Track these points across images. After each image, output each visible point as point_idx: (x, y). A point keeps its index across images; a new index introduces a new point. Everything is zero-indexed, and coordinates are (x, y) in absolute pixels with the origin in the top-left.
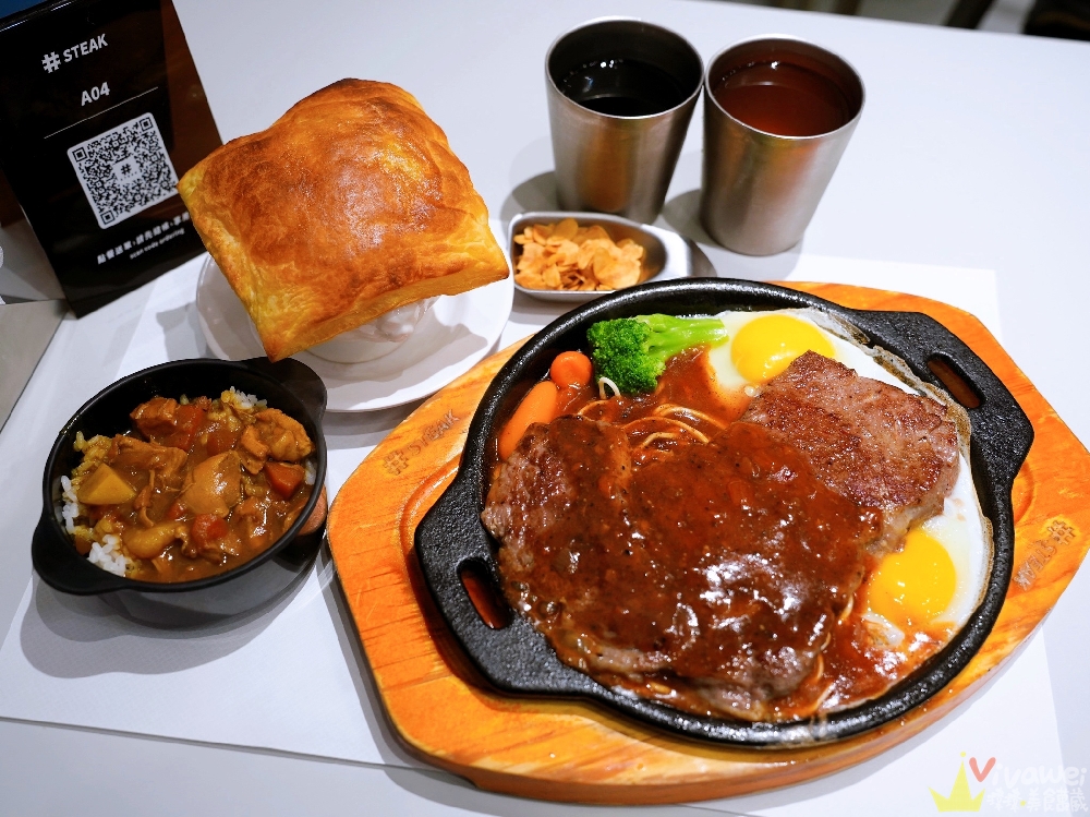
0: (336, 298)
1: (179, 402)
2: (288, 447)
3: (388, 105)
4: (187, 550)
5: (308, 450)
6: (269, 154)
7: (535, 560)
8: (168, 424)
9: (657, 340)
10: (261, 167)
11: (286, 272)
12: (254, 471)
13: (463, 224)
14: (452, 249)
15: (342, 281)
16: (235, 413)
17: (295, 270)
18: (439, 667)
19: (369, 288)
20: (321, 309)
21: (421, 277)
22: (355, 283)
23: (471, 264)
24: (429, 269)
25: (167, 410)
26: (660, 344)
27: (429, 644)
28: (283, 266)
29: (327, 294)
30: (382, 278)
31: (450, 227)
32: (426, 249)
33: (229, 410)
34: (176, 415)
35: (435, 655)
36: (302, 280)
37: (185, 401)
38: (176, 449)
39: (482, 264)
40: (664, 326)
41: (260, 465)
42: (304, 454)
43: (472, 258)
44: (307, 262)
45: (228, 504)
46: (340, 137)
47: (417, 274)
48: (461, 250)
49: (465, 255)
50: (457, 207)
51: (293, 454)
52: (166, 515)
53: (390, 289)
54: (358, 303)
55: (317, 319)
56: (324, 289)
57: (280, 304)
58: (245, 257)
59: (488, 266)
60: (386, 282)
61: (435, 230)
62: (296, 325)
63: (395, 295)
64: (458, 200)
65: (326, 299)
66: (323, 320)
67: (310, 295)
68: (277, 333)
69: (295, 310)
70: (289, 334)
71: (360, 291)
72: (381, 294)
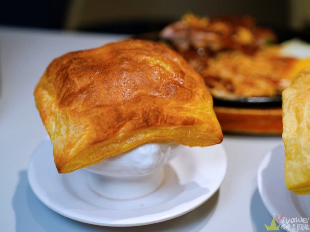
0: (106, 127)
11: (74, 111)
13: (197, 97)
14: (188, 110)
15: (110, 117)
17: (81, 109)
19: (128, 126)
20: (94, 136)
22: (120, 119)
23: (200, 123)
24: (172, 118)
29: (99, 125)
30: (138, 119)
32: (171, 108)
43: (201, 119)
44: (89, 105)
49: (196, 116)
53: (142, 127)
54: (121, 134)
55: (91, 141)
56: (98, 121)
57: (68, 131)
58: (54, 105)
59: (210, 128)
60: (141, 121)
61: (177, 99)
62: (76, 146)
63: (146, 133)
64: (195, 87)
65: (99, 128)
66: (96, 142)
67: (87, 126)
68: (64, 150)
69: (77, 135)
70: (72, 152)
71: (122, 126)
72: (136, 129)
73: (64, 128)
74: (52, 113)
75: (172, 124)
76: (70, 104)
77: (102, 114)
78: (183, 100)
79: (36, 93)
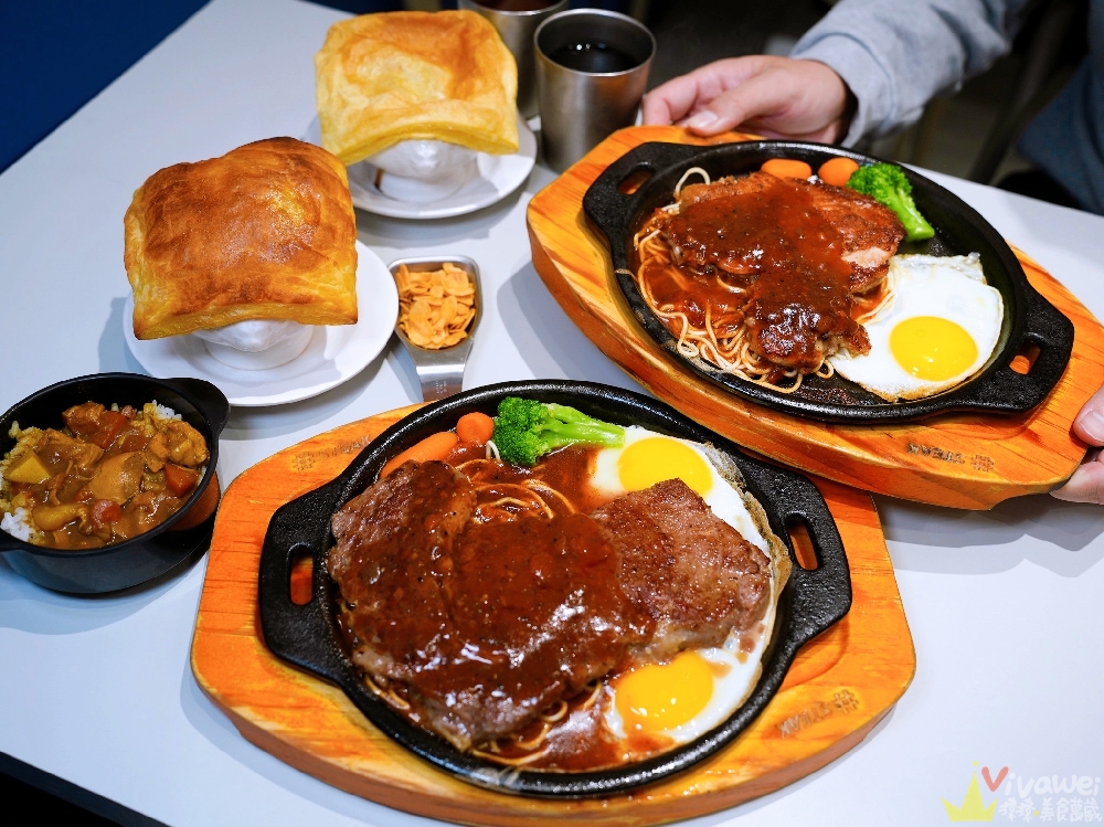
0: (193, 297)
1: (108, 408)
2: (185, 454)
3: (301, 161)
4: (84, 528)
5: (203, 457)
6: (190, 176)
7: (351, 565)
8: (93, 424)
9: (556, 426)
10: (177, 184)
11: (162, 269)
12: (155, 469)
13: (323, 266)
14: (305, 284)
15: (200, 286)
16: (152, 422)
17: (169, 268)
18: (250, 627)
19: (222, 298)
20: (179, 305)
21: (270, 298)
22: (211, 290)
23: (319, 300)
24: (279, 295)
25: (94, 413)
26: (556, 430)
27: (251, 607)
28: (162, 263)
29: (186, 293)
30: (235, 292)
31: (310, 267)
32: (282, 278)
33: (148, 421)
34: (101, 418)
35: (251, 617)
36: (173, 275)
37: (115, 408)
38: (93, 445)
39: (330, 304)
40: (570, 418)
41: (160, 465)
42: (200, 461)
43: (322, 296)
44: (179, 264)
45: (126, 495)
46: (248, 175)
47: (266, 295)
48: (314, 287)
49: (316, 292)
50: (323, 252)
51: (190, 460)
52: (72, 499)
53: (240, 302)
54: (211, 307)
55: (175, 311)
56: (186, 288)
57: (150, 293)
58: (140, 251)
59: (336, 307)
60: (238, 295)
61: (294, 265)
62: (158, 313)
63: (245, 308)
64: (326, 248)
65: (185, 297)
66: (179, 314)
67: (173, 291)
68: (144, 315)
69: (160, 301)
70: (152, 319)
71: (214, 298)
72: (231, 303)
73: (147, 287)
74: (136, 263)
75: (279, 301)
76: (157, 257)
77: (191, 280)
78: (300, 268)
79: (126, 219)
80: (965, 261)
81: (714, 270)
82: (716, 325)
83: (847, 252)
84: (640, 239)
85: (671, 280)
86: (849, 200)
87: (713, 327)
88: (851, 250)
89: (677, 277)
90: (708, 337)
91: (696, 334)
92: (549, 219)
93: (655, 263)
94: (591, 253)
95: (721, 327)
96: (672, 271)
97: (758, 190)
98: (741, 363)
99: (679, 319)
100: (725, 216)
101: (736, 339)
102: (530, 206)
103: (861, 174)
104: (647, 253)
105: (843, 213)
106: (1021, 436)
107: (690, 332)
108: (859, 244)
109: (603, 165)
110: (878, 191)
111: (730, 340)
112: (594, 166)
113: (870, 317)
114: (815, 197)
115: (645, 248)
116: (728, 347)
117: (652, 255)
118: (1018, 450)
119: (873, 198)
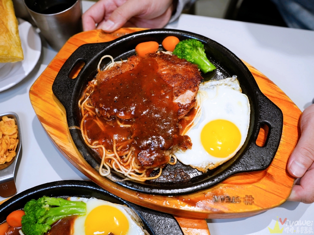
80: (231, 80)
81: (115, 118)
82: (118, 149)
83: (175, 97)
84: (81, 103)
85: (96, 126)
86: (174, 64)
87: (117, 151)
88: (177, 96)
89: (99, 123)
90: (115, 157)
91: (110, 156)
92: (40, 97)
93: (89, 116)
94: (60, 114)
95: (121, 150)
96: (96, 120)
97: (132, 68)
98: (132, 168)
99: (101, 148)
100: (117, 88)
101: (128, 155)
102: (30, 91)
103: (180, 47)
104: (85, 110)
105: (172, 74)
106: (265, 178)
107: (107, 155)
108: (180, 92)
109: (64, 60)
110: (188, 56)
111: (126, 155)
112: (60, 61)
113: (191, 126)
114: (160, 65)
115: (84, 107)
116: (125, 160)
117: (88, 111)
118: (264, 187)
119: (186, 61)
